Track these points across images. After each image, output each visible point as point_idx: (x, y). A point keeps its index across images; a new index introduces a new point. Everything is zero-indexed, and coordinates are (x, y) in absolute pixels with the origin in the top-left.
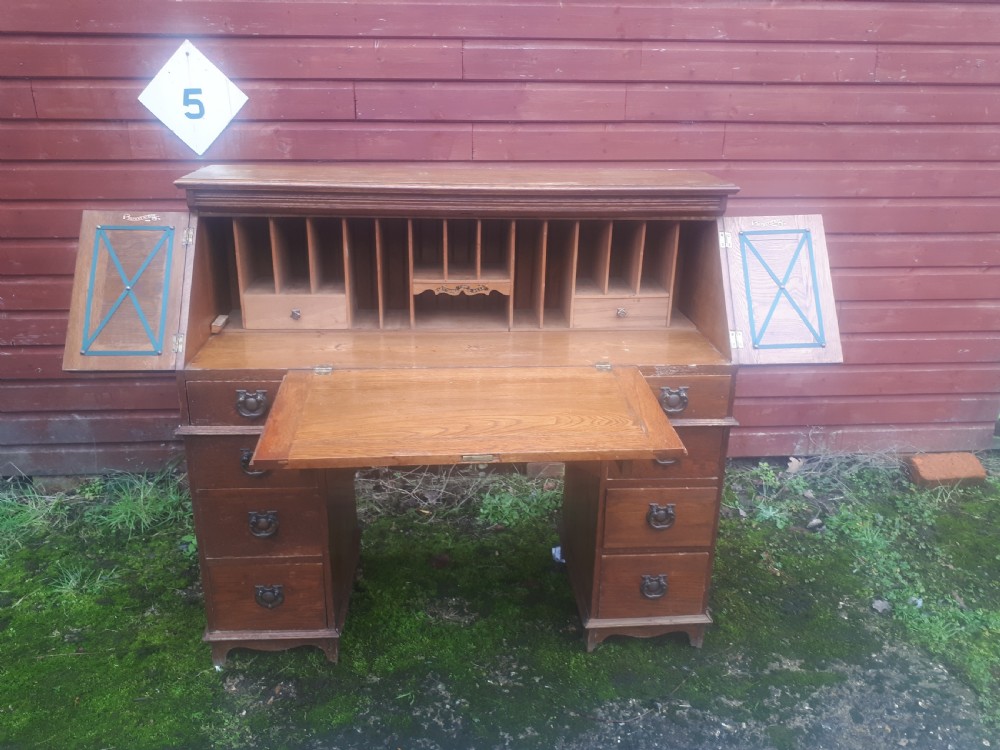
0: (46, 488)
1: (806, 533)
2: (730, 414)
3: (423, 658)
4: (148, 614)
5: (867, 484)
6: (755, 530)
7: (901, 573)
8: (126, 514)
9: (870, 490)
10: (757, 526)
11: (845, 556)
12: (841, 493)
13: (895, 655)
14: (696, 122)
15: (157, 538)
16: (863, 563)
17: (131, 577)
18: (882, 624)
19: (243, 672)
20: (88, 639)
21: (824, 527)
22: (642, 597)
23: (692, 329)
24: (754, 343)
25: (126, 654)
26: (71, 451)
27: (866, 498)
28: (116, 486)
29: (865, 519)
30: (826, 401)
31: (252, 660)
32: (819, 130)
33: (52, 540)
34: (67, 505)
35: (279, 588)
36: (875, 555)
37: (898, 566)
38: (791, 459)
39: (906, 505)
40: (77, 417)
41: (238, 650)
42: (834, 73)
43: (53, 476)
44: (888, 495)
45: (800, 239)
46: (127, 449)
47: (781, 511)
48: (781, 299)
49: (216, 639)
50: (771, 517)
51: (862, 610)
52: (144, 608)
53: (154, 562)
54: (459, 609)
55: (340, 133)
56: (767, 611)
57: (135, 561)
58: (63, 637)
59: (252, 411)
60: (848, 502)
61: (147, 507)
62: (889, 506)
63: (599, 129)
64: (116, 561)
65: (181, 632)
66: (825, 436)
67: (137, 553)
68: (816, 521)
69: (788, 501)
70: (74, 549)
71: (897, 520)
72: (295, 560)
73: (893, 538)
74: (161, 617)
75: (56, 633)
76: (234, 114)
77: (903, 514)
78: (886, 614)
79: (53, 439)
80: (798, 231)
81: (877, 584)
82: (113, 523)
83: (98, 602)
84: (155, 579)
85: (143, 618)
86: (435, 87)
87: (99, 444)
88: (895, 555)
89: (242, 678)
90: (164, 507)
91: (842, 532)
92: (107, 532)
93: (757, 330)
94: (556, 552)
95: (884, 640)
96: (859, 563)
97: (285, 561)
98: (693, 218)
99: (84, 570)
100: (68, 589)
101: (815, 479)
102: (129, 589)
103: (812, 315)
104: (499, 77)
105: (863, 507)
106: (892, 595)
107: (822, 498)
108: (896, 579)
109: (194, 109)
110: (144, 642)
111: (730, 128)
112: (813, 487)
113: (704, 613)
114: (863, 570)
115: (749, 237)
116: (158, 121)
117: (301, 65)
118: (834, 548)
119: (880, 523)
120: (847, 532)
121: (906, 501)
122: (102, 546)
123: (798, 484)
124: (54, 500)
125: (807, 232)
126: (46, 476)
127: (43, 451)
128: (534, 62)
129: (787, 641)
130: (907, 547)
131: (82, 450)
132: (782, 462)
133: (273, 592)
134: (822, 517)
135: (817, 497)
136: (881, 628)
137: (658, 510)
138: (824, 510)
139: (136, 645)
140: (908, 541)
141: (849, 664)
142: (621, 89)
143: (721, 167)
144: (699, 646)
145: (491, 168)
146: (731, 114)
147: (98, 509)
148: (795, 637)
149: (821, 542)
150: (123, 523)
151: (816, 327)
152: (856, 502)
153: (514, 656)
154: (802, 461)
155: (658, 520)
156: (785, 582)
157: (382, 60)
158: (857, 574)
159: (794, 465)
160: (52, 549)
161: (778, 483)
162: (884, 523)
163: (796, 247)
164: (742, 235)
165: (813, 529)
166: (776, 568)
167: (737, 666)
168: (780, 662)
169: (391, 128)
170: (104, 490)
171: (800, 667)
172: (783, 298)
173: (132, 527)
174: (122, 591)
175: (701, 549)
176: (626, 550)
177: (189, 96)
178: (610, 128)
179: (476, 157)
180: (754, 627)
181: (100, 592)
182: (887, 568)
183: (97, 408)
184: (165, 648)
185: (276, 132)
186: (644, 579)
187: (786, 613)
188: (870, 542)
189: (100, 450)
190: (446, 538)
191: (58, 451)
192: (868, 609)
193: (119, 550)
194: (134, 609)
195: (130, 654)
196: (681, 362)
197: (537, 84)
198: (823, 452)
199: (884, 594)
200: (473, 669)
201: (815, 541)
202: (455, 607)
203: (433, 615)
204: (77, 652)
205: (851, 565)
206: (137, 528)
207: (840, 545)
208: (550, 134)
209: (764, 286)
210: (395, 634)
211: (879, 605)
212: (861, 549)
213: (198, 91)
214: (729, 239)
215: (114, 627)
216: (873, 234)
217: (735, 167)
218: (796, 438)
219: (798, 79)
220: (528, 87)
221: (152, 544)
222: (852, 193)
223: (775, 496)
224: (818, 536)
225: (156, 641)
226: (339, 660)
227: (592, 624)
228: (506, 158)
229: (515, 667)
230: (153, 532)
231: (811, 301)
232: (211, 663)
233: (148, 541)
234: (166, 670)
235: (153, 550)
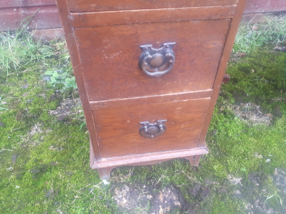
4: (33, 132)
15: (27, 74)
17: (14, 103)
25: (24, 174)
35: (164, 122)
52: (29, 127)
53: (28, 90)
57: (14, 91)
61: (15, 53)
65: (63, 147)
67: (15, 85)
72: (184, 96)
74: (44, 134)
84: (33, 104)
85: (31, 137)
89: (127, 189)
90: (27, 53)
97: (174, 97)
102: (15, 113)
110: (36, 161)
139: (30, 164)
173: (8, 67)
174: (10, 115)
194: (22, 130)
195: (27, 173)
206: (11, 67)
210: (227, 136)
215: (9, 146)
221: (24, 78)
225: (46, 160)
230: (23, 69)
232: (98, 177)
233: (21, 75)
234: (62, 189)
235: (26, 82)
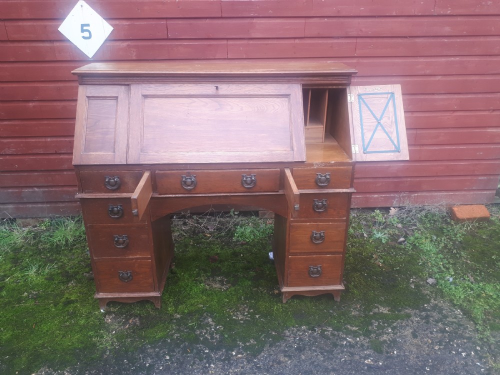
0: (23, 224)
1: (397, 245)
2: (351, 186)
3: (202, 306)
4: (70, 285)
5: (429, 221)
6: (371, 243)
7: (443, 265)
8: (61, 236)
9: (431, 223)
10: (372, 242)
11: (415, 257)
12: (415, 225)
13: (436, 305)
14: (342, 37)
15: (76, 248)
16: (424, 260)
17: (62, 267)
18: (431, 290)
19: (114, 313)
20: (41, 297)
21: (406, 242)
22: (310, 277)
23: (336, 143)
24: (364, 151)
25: (58, 304)
26: (34, 206)
27: (428, 228)
28: (57, 223)
29: (427, 238)
30: (409, 179)
31: (119, 307)
32: (405, 40)
33: (25, 249)
34: (32, 232)
35: (130, 272)
36: (430, 256)
37: (441, 261)
38: (391, 208)
39: (448, 231)
40: (36, 189)
41: (111, 303)
42: (413, 10)
43: (26, 218)
44: (440, 226)
45: (389, 97)
46: (61, 205)
47: (385, 234)
48: (378, 128)
49: (100, 297)
50: (379, 237)
51: (421, 283)
52: (68, 282)
53: (74, 260)
54: (222, 282)
55: (160, 45)
56: (374, 283)
57: (64, 259)
58: (29, 296)
59: (113, 186)
60: (419, 230)
61: (71, 233)
62: (440, 232)
63: (292, 41)
64: (56, 259)
65: (85, 293)
66: (409, 197)
67: (66, 256)
68: (402, 239)
69: (388, 229)
70: (36, 253)
71: (443, 238)
72: (137, 259)
73: (440, 248)
74: (76, 286)
75: (26, 294)
76: (107, 37)
77: (446, 236)
78: (433, 285)
79: (25, 200)
80: (388, 93)
81: (430, 271)
82: (55, 241)
83: (46, 279)
84: (74, 268)
85: (68, 287)
86: (208, 21)
87: (47, 203)
88: (441, 256)
89: (114, 315)
90: (80, 233)
91: (415, 245)
92: (52, 245)
93: (366, 143)
94: (271, 255)
95: (432, 298)
96: (422, 260)
97: (133, 259)
98: (334, 87)
99: (40, 263)
100: (32, 272)
101: (403, 218)
102: (61, 273)
103: (394, 136)
104: (240, 15)
105: (426, 232)
106: (437, 276)
107: (406, 228)
108: (440, 268)
109: (86, 34)
110: (67, 298)
111: (359, 40)
112: (402, 222)
113: (340, 284)
114: (424, 263)
115: (363, 97)
116: (69, 41)
117: (139, 11)
118: (410, 252)
119: (434, 240)
120: (417, 244)
121: (449, 229)
122: (49, 252)
123: (394, 221)
124: (26, 230)
125: (393, 94)
126: (22, 218)
127: (21, 206)
128: (258, 7)
129: (383, 298)
130: (447, 252)
131: (40, 205)
132: (387, 209)
133: (127, 274)
134: (405, 237)
135: (403, 227)
136: (430, 292)
137: (316, 234)
138: (407, 234)
139: (63, 300)
140: (448, 249)
141: (413, 309)
142: (303, 21)
143: (355, 61)
144: (339, 300)
145: (237, 62)
146: (360, 33)
147: (48, 234)
148: (387, 296)
149: (404, 249)
150: (60, 241)
151: (396, 142)
152: (423, 230)
153: (247, 305)
154: (397, 210)
155: (316, 239)
156: (384, 269)
157: (180, 8)
158: (421, 265)
159: (393, 211)
160: (25, 253)
161: (384, 220)
162: (436, 240)
163: (387, 101)
164: (359, 95)
165: (401, 243)
166: (380, 263)
167: (357, 311)
168: (379, 308)
169: (186, 43)
170: (51, 225)
171: (388, 311)
172: (379, 128)
173: (64, 243)
174: (58, 274)
175: (339, 253)
176: (300, 254)
177: (84, 28)
178: (297, 41)
179: (230, 57)
180: (367, 291)
181: (47, 274)
182: (436, 262)
183: (46, 185)
184: (77, 301)
185: (128, 45)
186: (310, 267)
187: (383, 284)
188: (429, 249)
189: (48, 205)
190: (217, 248)
191: (28, 206)
192: (425, 282)
193: (57, 254)
194: (63, 282)
195: (60, 304)
196: (327, 160)
197: (259, 19)
198: (408, 204)
199: (433, 275)
200: (226, 312)
201: (401, 249)
202: (220, 281)
203: (208, 285)
204: (35, 303)
205: (418, 261)
206: (66, 243)
207: (413, 251)
208: (267, 44)
209: (370, 122)
210: (189, 294)
211: (430, 281)
212: (424, 253)
213: (88, 25)
214: (353, 98)
215: (53, 291)
216: (433, 94)
217: (361, 60)
218: (394, 198)
219: (394, 14)
220: (255, 21)
221: (73, 251)
222: (423, 73)
223: (382, 227)
224: (403, 246)
225: (73, 298)
226: (161, 307)
227: (285, 289)
228: (245, 57)
229: (247, 310)
230: (74, 245)
231: (394, 129)
232: (99, 309)
233: (72, 249)
234: (77, 312)
235: (74, 254)
